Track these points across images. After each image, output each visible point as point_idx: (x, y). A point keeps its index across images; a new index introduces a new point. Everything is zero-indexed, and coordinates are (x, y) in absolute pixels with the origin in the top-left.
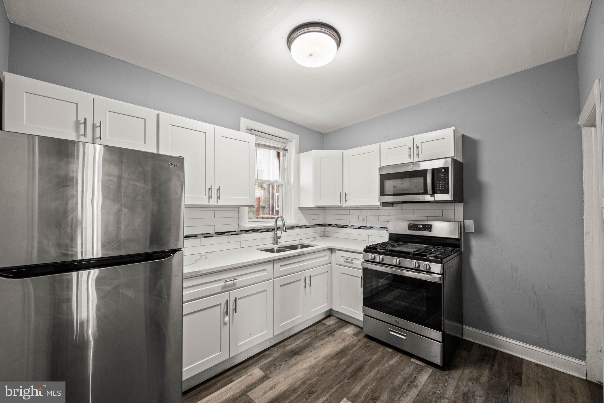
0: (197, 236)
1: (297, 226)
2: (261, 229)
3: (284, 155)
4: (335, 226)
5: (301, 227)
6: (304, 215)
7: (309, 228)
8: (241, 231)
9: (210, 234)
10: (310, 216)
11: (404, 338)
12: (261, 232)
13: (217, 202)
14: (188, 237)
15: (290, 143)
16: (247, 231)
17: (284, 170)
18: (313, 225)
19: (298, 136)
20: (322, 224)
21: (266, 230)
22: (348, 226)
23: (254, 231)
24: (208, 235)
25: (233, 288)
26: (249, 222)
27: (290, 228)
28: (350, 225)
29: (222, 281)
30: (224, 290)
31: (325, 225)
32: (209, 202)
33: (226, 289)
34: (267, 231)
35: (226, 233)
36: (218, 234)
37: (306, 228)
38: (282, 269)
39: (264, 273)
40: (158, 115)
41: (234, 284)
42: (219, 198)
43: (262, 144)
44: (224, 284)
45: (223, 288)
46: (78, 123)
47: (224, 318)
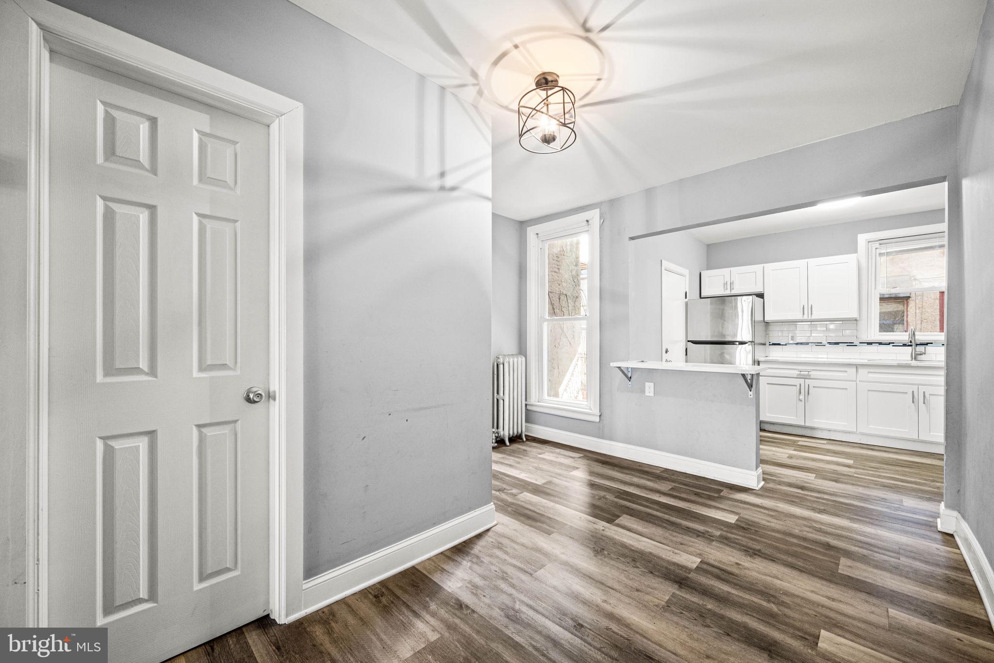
2: (893, 343)
8: (861, 343)
12: (893, 346)
13: (811, 317)
21: (902, 345)
25: (808, 377)
26: (879, 335)
29: (798, 370)
30: (799, 377)
32: (802, 318)
33: (801, 377)
36: (831, 344)
38: (871, 375)
39: (845, 374)
40: (764, 267)
41: (810, 376)
42: (812, 314)
43: (896, 251)
44: (799, 372)
45: (798, 375)
46: (724, 284)
47: (799, 396)
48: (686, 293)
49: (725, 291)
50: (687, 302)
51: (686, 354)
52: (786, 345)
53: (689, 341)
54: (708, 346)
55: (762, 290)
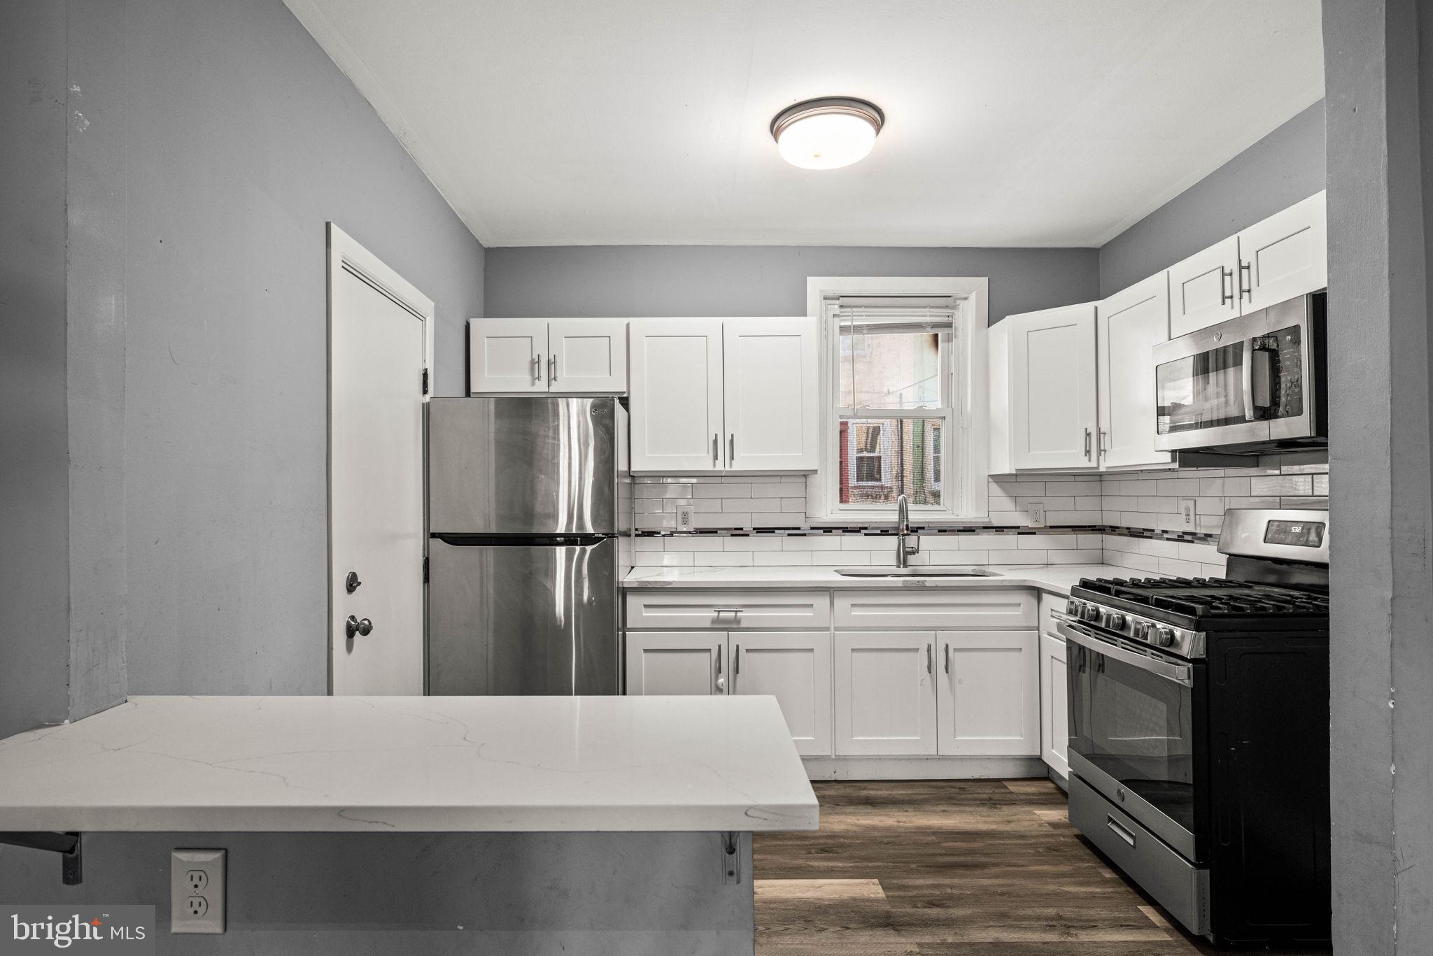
0: (716, 532)
1: (984, 528)
2: (866, 528)
3: (949, 339)
4: (1126, 532)
5: (1000, 529)
6: (1015, 498)
7: (1034, 533)
8: (812, 528)
9: (742, 529)
10: (1035, 500)
11: (1131, 842)
12: (866, 535)
13: (731, 466)
14: (701, 532)
15: (962, 304)
16: (828, 530)
17: (949, 380)
18: (1051, 527)
19: (984, 281)
20: (1089, 526)
21: (881, 531)
22: (1153, 531)
23: (846, 530)
24: (738, 533)
25: (735, 626)
26: (840, 510)
27: (959, 531)
28: (1158, 528)
29: (713, 609)
30: (716, 626)
31: (1104, 530)
32: (714, 466)
33: (720, 625)
34: (885, 533)
35: (776, 531)
36: (760, 530)
37: (1019, 534)
38: (857, 612)
39: (807, 613)
40: (628, 325)
41: (737, 621)
42: (732, 458)
43: (868, 326)
44: (716, 614)
45: (714, 621)
46: (532, 363)
47: (717, 678)
48: (425, 375)
49: (533, 384)
50: (428, 404)
51: (426, 579)
52: (671, 535)
53: (434, 535)
54: (490, 552)
55: (625, 390)
